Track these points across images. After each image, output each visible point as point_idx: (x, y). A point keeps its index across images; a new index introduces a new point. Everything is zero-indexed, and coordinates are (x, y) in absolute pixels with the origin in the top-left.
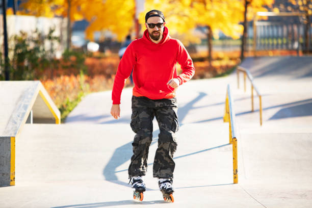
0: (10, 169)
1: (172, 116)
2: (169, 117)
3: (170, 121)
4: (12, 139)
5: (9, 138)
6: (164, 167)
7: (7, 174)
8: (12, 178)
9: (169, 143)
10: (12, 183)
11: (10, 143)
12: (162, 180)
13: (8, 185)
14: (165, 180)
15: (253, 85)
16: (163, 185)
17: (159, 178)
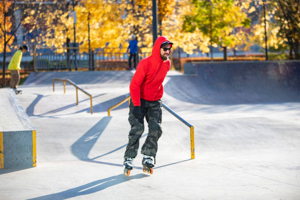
0: (32, 155)
4: (34, 133)
5: (32, 131)
6: (151, 147)
7: (31, 158)
8: (34, 161)
9: (158, 131)
10: (34, 165)
11: (32, 135)
12: (146, 157)
13: (32, 166)
14: (148, 157)
15: (77, 88)
16: (146, 160)
17: (145, 155)
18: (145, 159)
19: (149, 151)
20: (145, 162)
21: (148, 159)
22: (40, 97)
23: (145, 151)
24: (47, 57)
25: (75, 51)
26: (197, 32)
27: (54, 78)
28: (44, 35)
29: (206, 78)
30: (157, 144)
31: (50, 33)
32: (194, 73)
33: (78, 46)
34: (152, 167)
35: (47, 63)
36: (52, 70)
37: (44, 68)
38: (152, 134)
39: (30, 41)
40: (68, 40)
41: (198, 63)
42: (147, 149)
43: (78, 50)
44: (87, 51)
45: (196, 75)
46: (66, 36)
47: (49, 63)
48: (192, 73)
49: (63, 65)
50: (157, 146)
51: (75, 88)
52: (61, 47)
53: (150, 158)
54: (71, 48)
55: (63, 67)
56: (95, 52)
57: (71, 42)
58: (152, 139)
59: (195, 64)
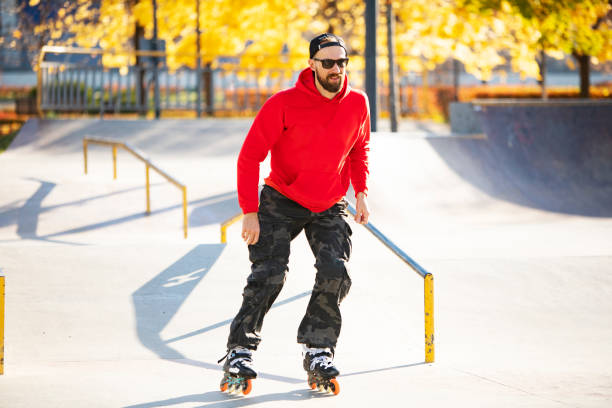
1: (342, 232)
2: (338, 231)
3: (339, 239)
4: (8, 282)
9: (340, 280)
12: (314, 351)
14: (320, 351)
15: (149, 165)
16: (316, 361)
17: (310, 346)
18: (313, 357)
19: (320, 335)
20: (313, 364)
21: (318, 355)
22: (46, 188)
23: (309, 334)
24: (82, 77)
25: (155, 60)
26: (506, 14)
27: (88, 137)
28: (73, 12)
29: (510, 144)
30: (339, 314)
31: (90, 8)
32: (480, 132)
33: (164, 49)
34: (333, 377)
35: (83, 93)
36: (94, 112)
37: (71, 106)
38: (327, 287)
39: (32, 30)
40: (139, 29)
41: (492, 102)
42: (313, 331)
43: (164, 59)
44: (192, 63)
45: (484, 136)
46: (133, 19)
47: (88, 93)
48: (473, 130)
49: (127, 99)
50: (340, 320)
51: (142, 165)
52: (118, 48)
53: (324, 354)
54: (145, 53)
55: (128, 106)
56: (215, 65)
57: (148, 35)
58: (325, 300)
59: (482, 106)
